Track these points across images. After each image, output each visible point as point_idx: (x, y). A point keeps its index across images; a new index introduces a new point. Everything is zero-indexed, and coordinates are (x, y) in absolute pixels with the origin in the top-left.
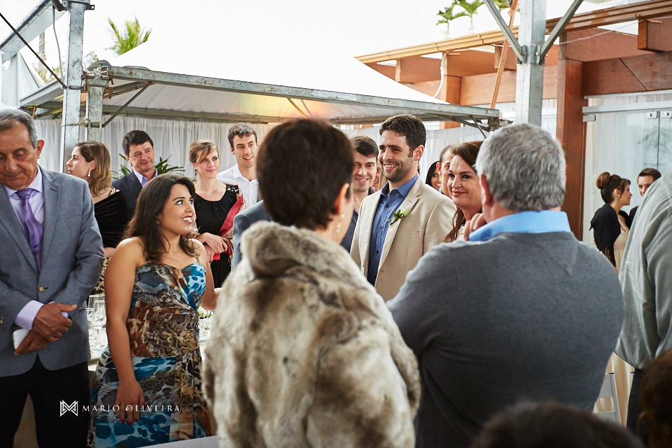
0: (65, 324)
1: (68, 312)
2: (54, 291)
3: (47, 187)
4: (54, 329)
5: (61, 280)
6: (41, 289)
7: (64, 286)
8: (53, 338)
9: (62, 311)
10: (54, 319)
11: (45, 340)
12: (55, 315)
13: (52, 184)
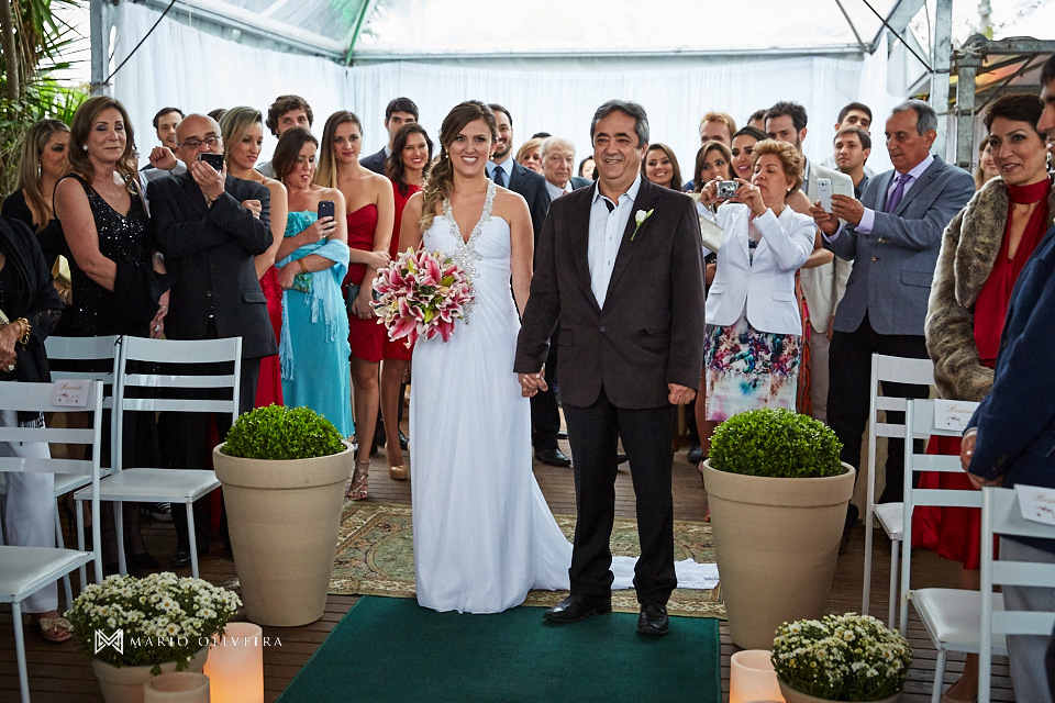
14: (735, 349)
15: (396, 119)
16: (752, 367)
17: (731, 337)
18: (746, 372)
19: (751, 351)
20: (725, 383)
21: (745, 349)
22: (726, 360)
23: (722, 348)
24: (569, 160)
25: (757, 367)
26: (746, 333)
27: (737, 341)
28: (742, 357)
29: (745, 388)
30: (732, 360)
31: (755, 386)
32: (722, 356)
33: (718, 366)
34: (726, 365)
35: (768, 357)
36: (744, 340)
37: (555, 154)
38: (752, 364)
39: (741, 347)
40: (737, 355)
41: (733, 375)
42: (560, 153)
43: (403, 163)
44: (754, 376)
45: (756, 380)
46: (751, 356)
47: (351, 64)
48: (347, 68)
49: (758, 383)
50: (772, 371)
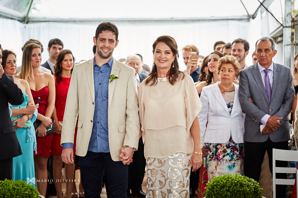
0: (278, 124)
1: (279, 120)
2: (275, 111)
3: (275, 70)
4: (274, 126)
5: (278, 107)
6: (270, 110)
7: (279, 110)
8: (274, 129)
9: (277, 119)
10: (274, 122)
11: (271, 129)
12: (274, 120)
13: (277, 69)
14: (225, 151)
15: (54, 48)
16: (232, 158)
17: (223, 146)
18: (230, 161)
19: (231, 151)
20: (222, 167)
21: (229, 151)
22: (221, 156)
23: (219, 151)
24: (137, 65)
25: (234, 158)
26: (229, 144)
27: (225, 148)
28: (228, 154)
29: (230, 167)
30: (224, 156)
31: (234, 166)
32: (219, 155)
33: (218, 159)
34: (222, 159)
35: (238, 153)
36: (228, 147)
37: (132, 62)
38: (232, 157)
39: (227, 150)
40: (226, 154)
41: (224, 163)
42: (134, 61)
43: (62, 68)
44: (233, 162)
45: (234, 164)
46: (232, 153)
47: (27, 23)
48: (25, 25)
49: (235, 165)
50: (240, 159)
